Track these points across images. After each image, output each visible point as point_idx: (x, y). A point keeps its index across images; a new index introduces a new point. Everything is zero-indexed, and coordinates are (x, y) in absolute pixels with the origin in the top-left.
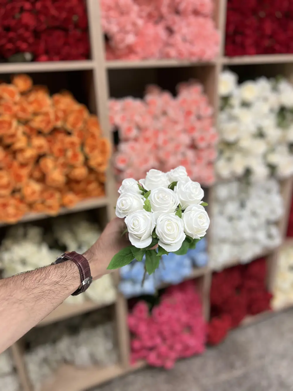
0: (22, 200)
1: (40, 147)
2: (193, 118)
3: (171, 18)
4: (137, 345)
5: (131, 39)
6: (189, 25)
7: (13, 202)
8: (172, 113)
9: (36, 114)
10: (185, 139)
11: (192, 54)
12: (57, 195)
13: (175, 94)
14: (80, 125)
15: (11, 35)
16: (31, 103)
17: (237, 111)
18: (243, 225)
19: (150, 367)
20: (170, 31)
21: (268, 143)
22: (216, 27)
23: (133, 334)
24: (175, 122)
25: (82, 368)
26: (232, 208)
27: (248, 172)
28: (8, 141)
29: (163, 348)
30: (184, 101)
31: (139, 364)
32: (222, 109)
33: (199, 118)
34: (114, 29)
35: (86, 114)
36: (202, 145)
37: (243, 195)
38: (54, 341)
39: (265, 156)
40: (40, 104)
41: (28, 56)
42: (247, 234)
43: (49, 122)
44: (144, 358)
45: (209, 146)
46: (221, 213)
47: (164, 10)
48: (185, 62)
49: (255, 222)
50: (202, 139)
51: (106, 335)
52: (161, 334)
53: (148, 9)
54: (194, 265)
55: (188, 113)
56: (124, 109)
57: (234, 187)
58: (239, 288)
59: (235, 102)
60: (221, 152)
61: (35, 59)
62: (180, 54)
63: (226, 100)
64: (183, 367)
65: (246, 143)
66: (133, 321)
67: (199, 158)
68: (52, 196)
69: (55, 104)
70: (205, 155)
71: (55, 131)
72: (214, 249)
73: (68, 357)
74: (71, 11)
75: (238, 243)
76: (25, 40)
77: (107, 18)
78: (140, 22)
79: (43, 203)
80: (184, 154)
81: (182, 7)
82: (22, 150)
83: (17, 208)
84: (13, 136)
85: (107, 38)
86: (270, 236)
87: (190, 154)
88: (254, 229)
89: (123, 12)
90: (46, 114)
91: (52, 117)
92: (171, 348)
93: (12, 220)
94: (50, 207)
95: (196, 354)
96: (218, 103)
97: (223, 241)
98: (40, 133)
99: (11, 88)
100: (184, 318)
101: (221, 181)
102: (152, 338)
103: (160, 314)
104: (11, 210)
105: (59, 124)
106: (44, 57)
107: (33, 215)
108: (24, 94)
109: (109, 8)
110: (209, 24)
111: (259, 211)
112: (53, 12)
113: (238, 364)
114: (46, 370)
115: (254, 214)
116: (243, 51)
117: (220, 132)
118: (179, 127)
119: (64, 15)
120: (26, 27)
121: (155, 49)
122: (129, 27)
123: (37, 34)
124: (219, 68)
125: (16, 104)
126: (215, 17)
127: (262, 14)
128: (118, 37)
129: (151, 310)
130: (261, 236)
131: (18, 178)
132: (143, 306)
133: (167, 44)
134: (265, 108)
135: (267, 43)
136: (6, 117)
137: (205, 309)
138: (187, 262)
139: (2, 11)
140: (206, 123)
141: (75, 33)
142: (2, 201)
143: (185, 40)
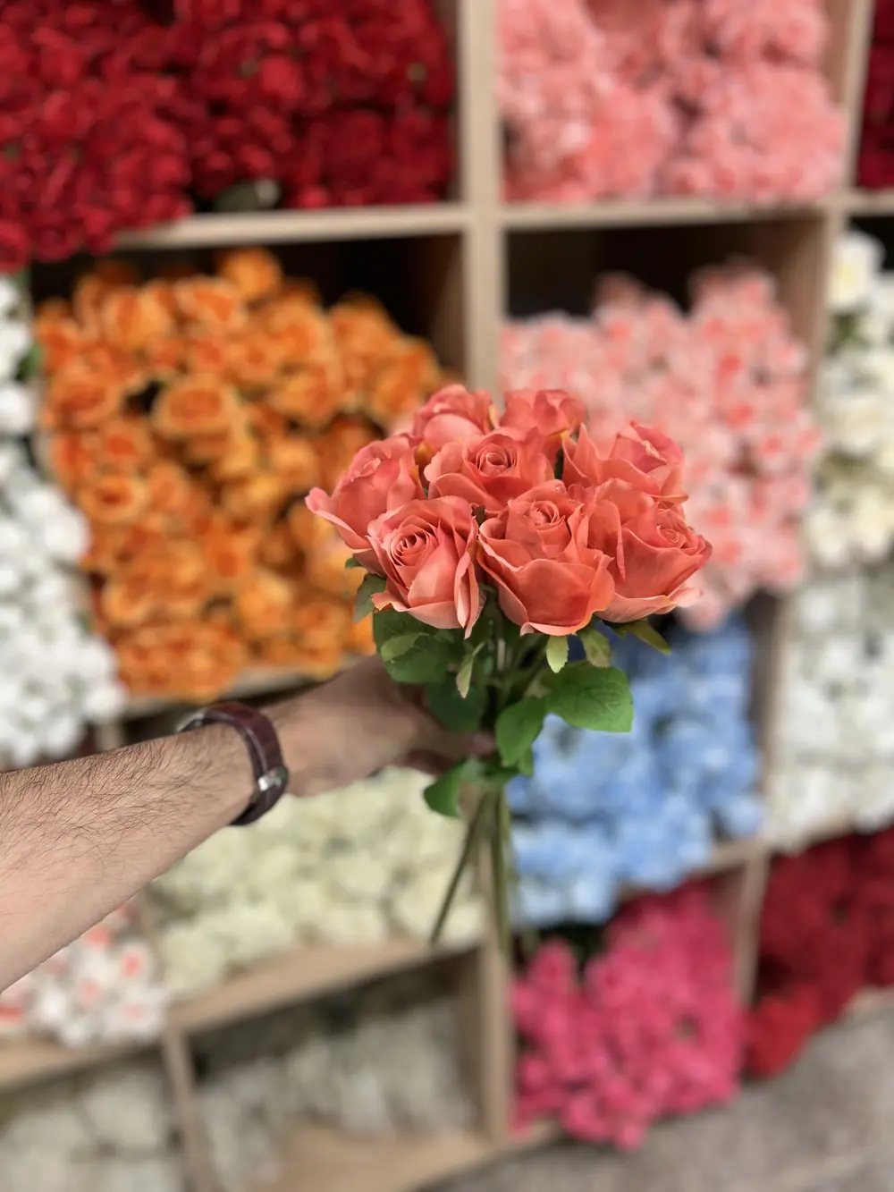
0: (235, 629)
1: (294, 472)
2: (741, 379)
3: (689, 69)
4: (536, 1072)
5: (575, 136)
6: (753, 90)
7: (207, 636)
8: (681, 361)
9: (290, 369)
10: (721, 444)
11: (760, 182)
12: (336, 617)
13: (684, 303)
15: (229, 126)
16: (275, 336)
17: (880, 359)
18: (869, 709)
19: (568, 1143)
20: (689, 111)
22: (835, 97)
23: (526, 1041)
24: (689, 392)
25: (364, 1138)
26: (839, 658)
28: (201, 452)
29: (616, 1085)
30: (717, 328)
31: (537, 1131)
32: (833, 349)
33: (762, 379)
34: (530, 104)
35: (429, 371)
36: (773, 463)
37: (875, 618)
38: (281, 1052)
40: (301, 337)
41: (267, 190)
43: (321, 394)
44: (555, 1113)
45: (793, 469)
46: (808, 672)
47: (672, 42)
48: (736, 207)
50: (774, 445)
52: (610, 1042)
53: (627, 41)
54: (720, 831)
55: (728, 365)
56: (542, 352)
57: (853, 594)
58: (843, 905)
59: (874, 328)
60: (821, 484)
61: (287, 201)
62: (724, 181)
63: (846, 324)
64: (669, 1143)
66: (528, 1001)
67: (757, 502)
68: (320, 618)
69: (342, 333)
70: (777, 494)
71: (340, 419)
72: (781, 784)
73: (323, 1103)
74: (406, 51)
75: (850, 766)
76: (264, 142)
77: (513, 75)
78: (605, 84)
79: (296, 638)
80: (718, 494)
81: (729, 34)
82: (241, 481)
83: (218, 656)
84: (221, 437)
85: (511, 135)
87: (736, 491)
89: (559, 53)
90: (319, 372)
91: (334, 377)
92: (639, 1085)
93: (205, 692)
94: (313, 653)
95: (710, 1104)
96: (823, 330)
97: (809, 759)
98: (293, 426)
99: (220, 289)
100: (683, 994)
101: (821, 574)
102: (581, 1053)
103: (611, 981)
104: (200, 662)
105: (351, 400)
106: (315, 195)
107: (260, 676)
108: (256, 306)
109: (517, 43)
110: (814, 90)
112: (353, 54)
113: (840, 1136)
114: (259, 1142)
117: (826, 420)
118: (700, 408)
119: (385, 64)
120: (274, 102)
121: (641, 165)
122: (575, 102)
123: (299, 122)
124: (835, 225)
125: (234, 337)
126: (829, 67)
128: (539, 132)
129: (581, 968)
131: (226, 564)
132: (558, 956)
133: (683, 150)
136: (205, 379)
137: (741, 968)
138: (698, 824)
139: (209, 54)
140: (783, 394)
141: (414, 118)
142: (175, 633)
143: (740, 138)
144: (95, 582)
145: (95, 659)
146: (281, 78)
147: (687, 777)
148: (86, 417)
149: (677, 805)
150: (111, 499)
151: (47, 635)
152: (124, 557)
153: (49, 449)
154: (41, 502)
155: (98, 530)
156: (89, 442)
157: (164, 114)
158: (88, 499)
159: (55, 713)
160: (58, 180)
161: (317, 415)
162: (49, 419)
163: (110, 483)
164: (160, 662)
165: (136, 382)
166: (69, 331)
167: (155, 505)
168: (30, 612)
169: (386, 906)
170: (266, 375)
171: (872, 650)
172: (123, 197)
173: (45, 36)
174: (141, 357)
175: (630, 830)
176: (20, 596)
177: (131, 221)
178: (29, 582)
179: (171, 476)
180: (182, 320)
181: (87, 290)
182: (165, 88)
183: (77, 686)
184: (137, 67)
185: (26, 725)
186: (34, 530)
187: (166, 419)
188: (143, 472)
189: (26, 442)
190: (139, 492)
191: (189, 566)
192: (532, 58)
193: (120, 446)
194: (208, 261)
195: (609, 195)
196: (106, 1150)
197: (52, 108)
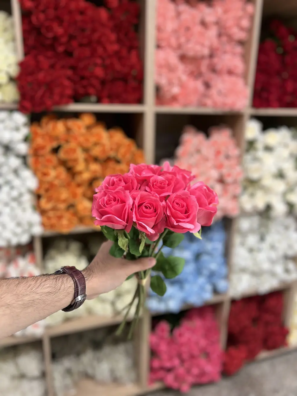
0: (75, 214)
1: (95, 172)
2: (222, 157)
3: (208, 75)
4: (156, 364)
5: (176, 90)
6: (224, 82)
7: (67, 216)
8: (204, 151)
9: (96, 144)
10: (214, 174)
11: (225, 104)
13: (208, 135)
14: (128, 156)
15: (85, 82)
16: (93, 135)
17: (261, 153)
18: (261, 256)
19: (166, 390)
20: (207, 85)
21: (287, 184)
22: (246, 83)
23: (154, 353)
24: (206, 159)
25: (102, 383)
26: (252, 240)
27: (269, 208)
28: (70, 164)
29: (181, 370)
30: (215, 143)
31: (157, 386)
32: (248, 151)
33: (228, 157)
34: (163, 81)
35: (134, 148)
36: (229, 180)
37: (263, 230)
38: (78, 354)
39: (284, 194)
40: (99, 136)
41: (94, 98)
42: (266, 266)
43: (104, 151)
44: (161, 380)
45: (235, 182)
46: (243, 244)
47: (204, 69)
48: (218, 110)
49: (273, 255)
50: (229, 175)
51: (127, 353)
52: (180, 356)
53: (191, 67)
54: (215, 291)
55: (218, 153)
57: (255, 221)
58: (255, 321)
59: (259, 145)
60: (245, 188)
61: (99, 101)
62: (215, 104)
63: (251, 144)
65: (268, 181)
66: (155, 339)
67: (225, 191)
69: (111, 137)
70: (232, 190)
71: (108, 159)
72: (234, 277)
73: (90, 371)
74: (132, 67)
75: (256, 274)
76: (93, 86)
77: (160, 74)
78: (184, 78)
81: (219, 67)
82: (80, 173)
83: (70, 221)
84: (76, 161)
85: (158, 89)
86: (287, 271)
87: (218, 188)
88: (273, 262)
89: (171, 69)
90: (103, 146)
91: (108, 147)
92: (188, 371)
93: (65, 231)
95: (211, 383)
96: (244, 145)
97: (243, 270)
98: (96, 159)
99: (79, 123)
100: (203, 343)
101: (244, 214)
102: (171, 358)
103: (180, 335)
104: (65, 222)
105: (112, 154)
106: (106, 100)
107: (81, 228)
108: (89, 128)
109: (160, 66)
110: (240, 82)
111: (277, 245)
112: (118, 66)
114: (68, 381)
115: (273, 247)
116: (268, 104)
117: (245, 170)
118: (210, 164)
119: (126, 70)
120: (97, 77)
121: (194, 99)
122: (175, 81)
123: (103, 82)
124: (247, 117)
125: (82, 135)
126: (245, 76)
127: (285, 75)
128: (166, 89)
129: (172, 331)
130: (279, 269)
131: (74, 195)
132: (165, 326)
133: (205, 96)
134: (285, 153)
135: (288, 99)
136: (73, 145)
137: (223, 337)
138: (209, 288)
139: (81, 65)
140: (233, 162)
141: (133, 83)
142: (59, 213)
143: (220, 93)
144: (38, 197)
145: (36, 218)
146: (99, 72)
147: (206, 272)
148: (41, 152)
149: (202, 280)
150: (45, 174)
151: (24, 210)
152: (47, 190)
153: (30, 160)
154: (27, 174)
155: (41, 183)
156: (41, 159)
157: (69, 78)
158: (39, 174)
159: (24, 232)
160: (40, 93)
161: (102, 156)
162: (31, 152)
163: (45, 170)
164: (54, 221)
165: (55, 144)
166: (39, 131)
167: (57, 177)
168: (20, 203)
169: (113, 304)
170: (89, 145)
171: (262, 239)
172: (56, 98)
173: (41, 58)
174: (56, 138)
175: (187, 287)
176: (17, 199)
177: (58, 103)
178: (21, 195)
179: (62, 171)
180: (68, 130)
181: (44, 120)
182: (69, 72)
183: (31, 225)
184: (63, 67)
185: (15, 234)
186: (23, 180)
187: (62, 155)
188: (55, 168)
189: (24, 158)
190: (53, 173)
191: (64, 194)
192: (164, 71)
193: (49, 161)
194: (77, 115)
195: (185, 105)
196: (22, 376)
197: (41, 76)
